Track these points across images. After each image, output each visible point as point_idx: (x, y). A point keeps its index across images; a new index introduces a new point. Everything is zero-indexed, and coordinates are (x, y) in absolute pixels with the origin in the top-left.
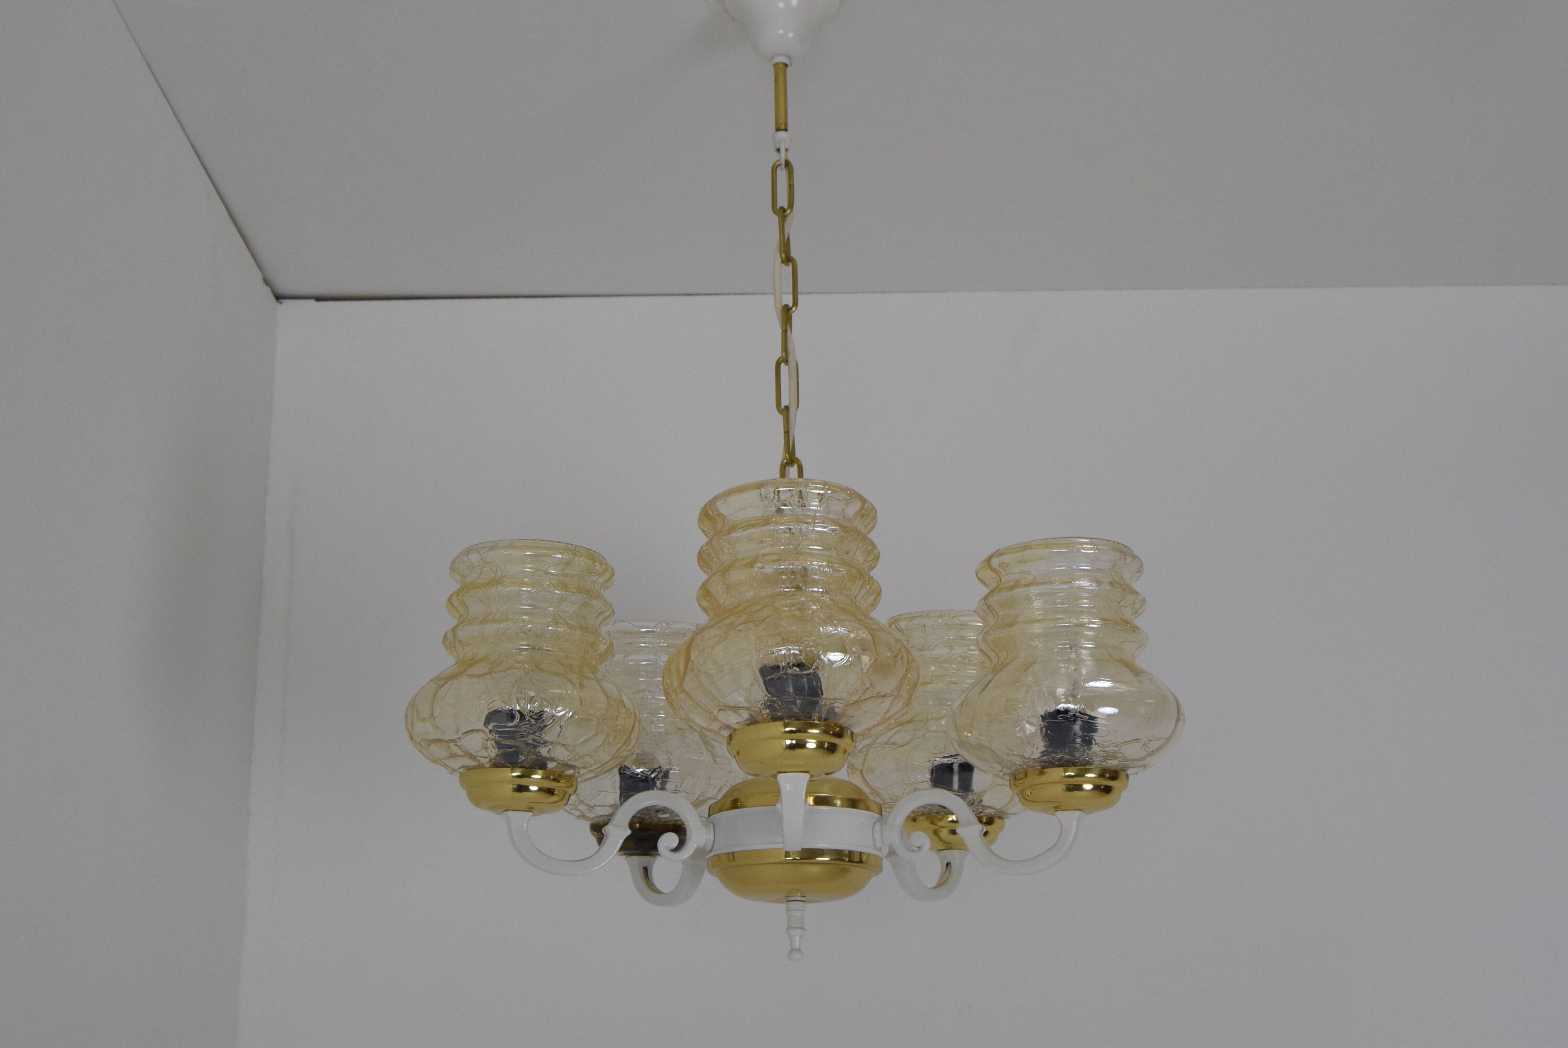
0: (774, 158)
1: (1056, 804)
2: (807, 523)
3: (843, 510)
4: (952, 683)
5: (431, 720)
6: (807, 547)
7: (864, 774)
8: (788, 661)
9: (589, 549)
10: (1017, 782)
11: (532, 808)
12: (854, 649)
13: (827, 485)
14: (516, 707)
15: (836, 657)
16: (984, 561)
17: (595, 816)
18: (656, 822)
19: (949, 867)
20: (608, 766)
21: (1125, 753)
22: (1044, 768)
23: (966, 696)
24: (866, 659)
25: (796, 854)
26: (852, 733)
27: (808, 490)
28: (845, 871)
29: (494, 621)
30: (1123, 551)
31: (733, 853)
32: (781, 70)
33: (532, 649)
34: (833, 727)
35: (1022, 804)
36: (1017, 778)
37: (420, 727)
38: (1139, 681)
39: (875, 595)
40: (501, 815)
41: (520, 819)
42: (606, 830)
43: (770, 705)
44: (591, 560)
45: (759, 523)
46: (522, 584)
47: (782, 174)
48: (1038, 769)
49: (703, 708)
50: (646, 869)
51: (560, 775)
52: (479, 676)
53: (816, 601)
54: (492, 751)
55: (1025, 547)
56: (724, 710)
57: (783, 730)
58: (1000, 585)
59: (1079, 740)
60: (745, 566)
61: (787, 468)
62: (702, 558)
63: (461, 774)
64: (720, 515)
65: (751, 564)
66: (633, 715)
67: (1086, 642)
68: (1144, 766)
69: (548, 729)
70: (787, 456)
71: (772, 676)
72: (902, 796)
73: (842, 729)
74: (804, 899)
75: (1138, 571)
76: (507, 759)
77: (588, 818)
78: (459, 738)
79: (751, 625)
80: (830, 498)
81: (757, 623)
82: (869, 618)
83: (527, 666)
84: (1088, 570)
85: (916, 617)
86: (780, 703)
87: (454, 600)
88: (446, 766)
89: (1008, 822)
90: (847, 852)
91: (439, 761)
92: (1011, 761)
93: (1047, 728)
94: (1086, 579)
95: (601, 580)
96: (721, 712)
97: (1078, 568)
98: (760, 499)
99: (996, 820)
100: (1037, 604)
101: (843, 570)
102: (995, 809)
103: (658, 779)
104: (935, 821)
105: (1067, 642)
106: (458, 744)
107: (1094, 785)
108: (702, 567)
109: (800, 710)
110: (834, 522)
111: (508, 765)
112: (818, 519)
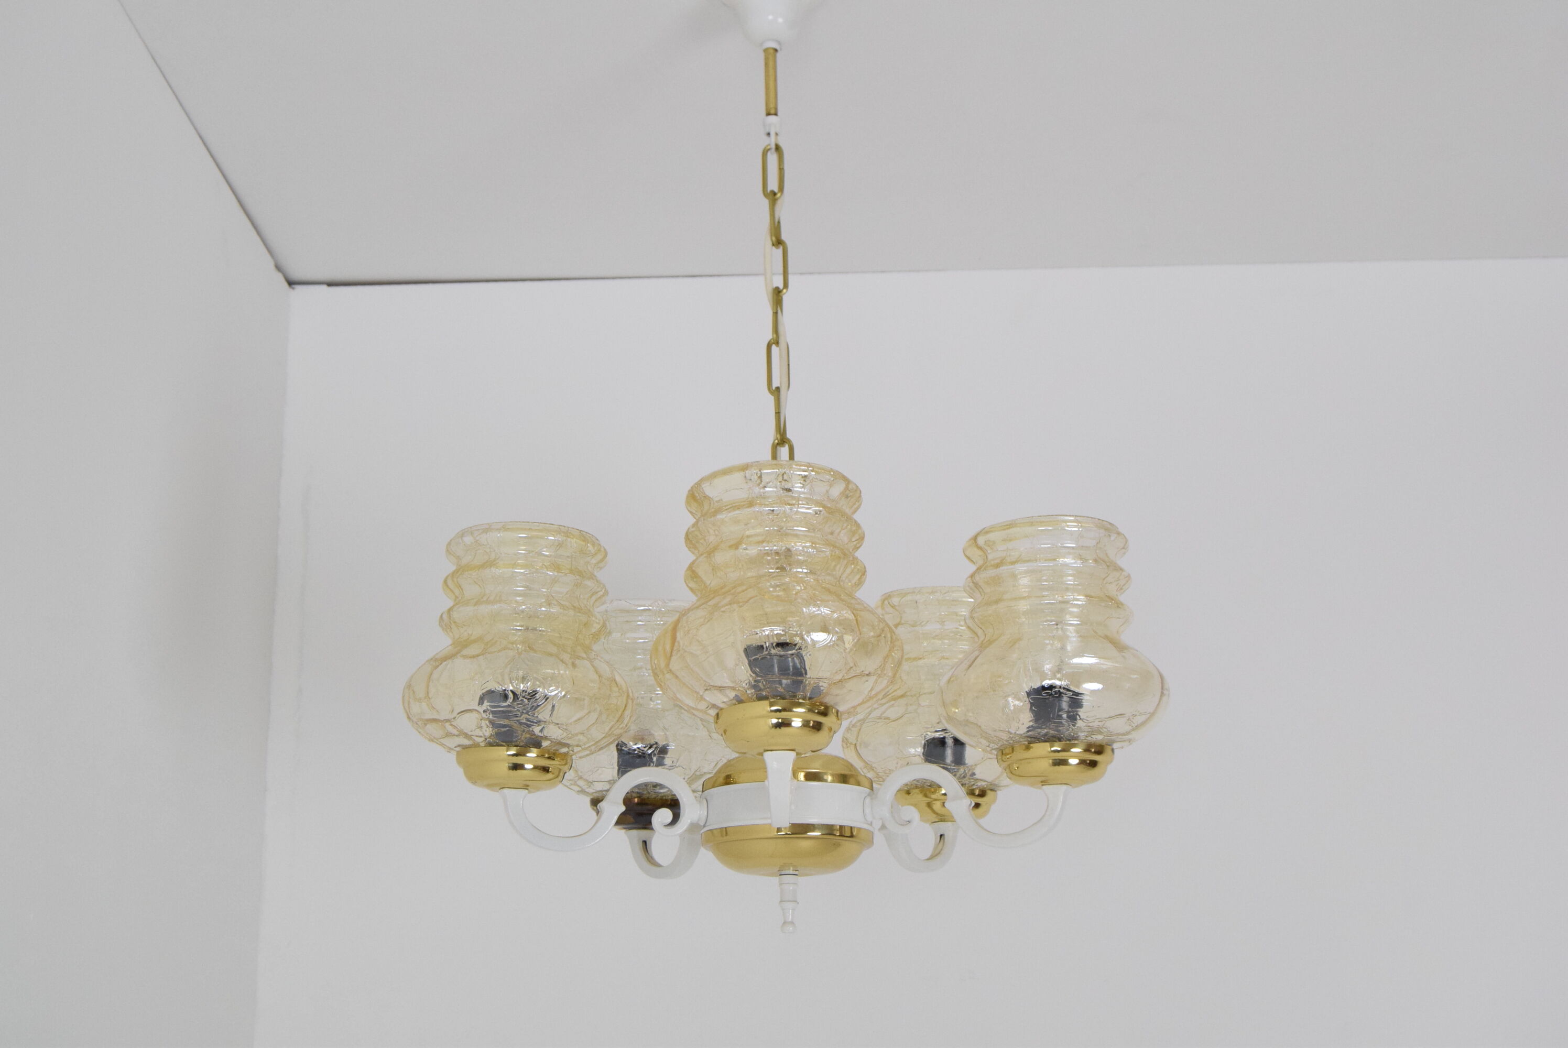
0: (765, 142)
1: (1043, 779)
2: (791, 505)
3: (827, 492)
4: (943, 658)
5: (426, 700)
6: (791, 528)
7: (858, 748)
8: (772, 641)
9: (581, 531)
10: (1004, 757)
11: (528, 786)
12: (837, 629)
13: (810, 467)
14: (508, 686)
15: (820, 637)
16: (970, 540)
17: (594, 791)
18: (654, 796)
19: (942, 838)
20: (603, 743)
21: (1109, 728)
22: (1030, 743)
23: (954, 672)
24: (848, 638)
25: (788, 829)
26: (837, 712)
27: (792, 472)
28: (837, 845)
29: (488, 602)
30: (1108, 528)
31: (726, 828)
32: (771, 55)
33: (525, 629)
34: (818, 706)
35: (1010, 778)
36: (1004, 753)
37: (416, 708)
38: (1123, 656)
39: (861, 574)
40: (498, 792)
41: (516, 796)
42: (601, 807)
43: (755, 685)
44: (584, 541)
45: (744, 505)
46: (515, 565)
47: (772, 158)
48: (1024, 744)
49: (689, 688)
50: (645, 842)
51: (554, 754)
52: (473, 657)
53: (800, 581)
54: (486, 731)
55: (1011, 525)
56: (710, 689)
57: (769, 709)
58: (986, 563)
59: (1065, 716)
60: (731, 547)
61: (778, 448)
62: (689, 539)
63: (458, 752)
64: (706, 497)
65: (736, 546)
66: (626, 694)
67: (1071, 619)
68: (1130, 741)
69: (542, 708)
70: (778, 436)
71: (757, 657)
72: (895, 769)
73: (827, 708)
74: (797, 873)
75: (1123, 548)
76: (504, 737)
77: (588, 793)
78: (454, 718)
79: (735, 606)
80: (814, 480)
81: (741, 604)
82: (853, 598)
83: (520, 647)
84: (1073, 548)
85: (909, 593)
86: (764, 683)
87: (450, 582)
88: (442, 745)
89: (1000, 794)
90: (838, 827)
91: (435, 740)
92: (997, 737)
93: (1032, 704)
94: (1071, 556)
95: (594, 561)
96: (707, 692)
97: (1063, 546)
98: (745, 481)
99: (989, 792)
100: (1024, 581)
101: (827, 550)
102: (987, 782)
103: (655, 755)
104: (928, 793)
105: (1053, 618)
106: (452, 723)
107: (1079, 760)
108: (689, 548)
109: (784, 689)
110: (818, 503)
111: (502, 743)
112: (801, 501)
